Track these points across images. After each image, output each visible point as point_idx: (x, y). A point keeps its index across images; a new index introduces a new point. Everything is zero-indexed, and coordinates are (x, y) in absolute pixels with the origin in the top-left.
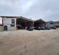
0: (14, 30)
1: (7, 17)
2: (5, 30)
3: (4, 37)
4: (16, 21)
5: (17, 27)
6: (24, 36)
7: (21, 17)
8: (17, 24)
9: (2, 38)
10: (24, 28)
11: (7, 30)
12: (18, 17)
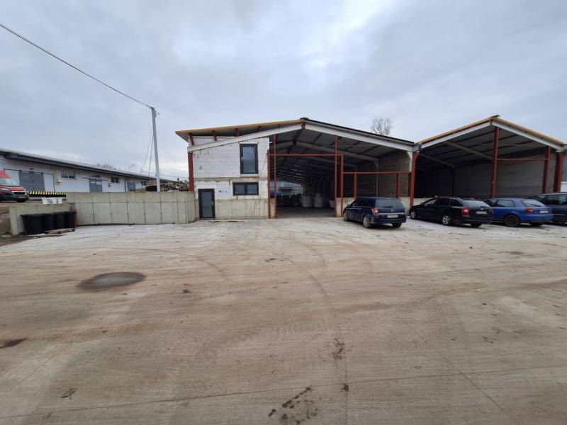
0: (254, 218)
1: (215, 134)
2: (202, 217)
3: (200, 259)
4: (271, 151)
5: (271, 195)
6: (323, 264)
7: (305, 121)
8: (271, 177)
9: (189, 267)
10: (328, 210)
11: (214, 216)
12: (279, 126)
